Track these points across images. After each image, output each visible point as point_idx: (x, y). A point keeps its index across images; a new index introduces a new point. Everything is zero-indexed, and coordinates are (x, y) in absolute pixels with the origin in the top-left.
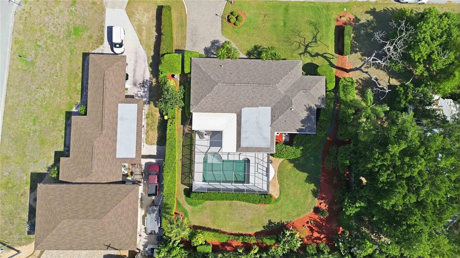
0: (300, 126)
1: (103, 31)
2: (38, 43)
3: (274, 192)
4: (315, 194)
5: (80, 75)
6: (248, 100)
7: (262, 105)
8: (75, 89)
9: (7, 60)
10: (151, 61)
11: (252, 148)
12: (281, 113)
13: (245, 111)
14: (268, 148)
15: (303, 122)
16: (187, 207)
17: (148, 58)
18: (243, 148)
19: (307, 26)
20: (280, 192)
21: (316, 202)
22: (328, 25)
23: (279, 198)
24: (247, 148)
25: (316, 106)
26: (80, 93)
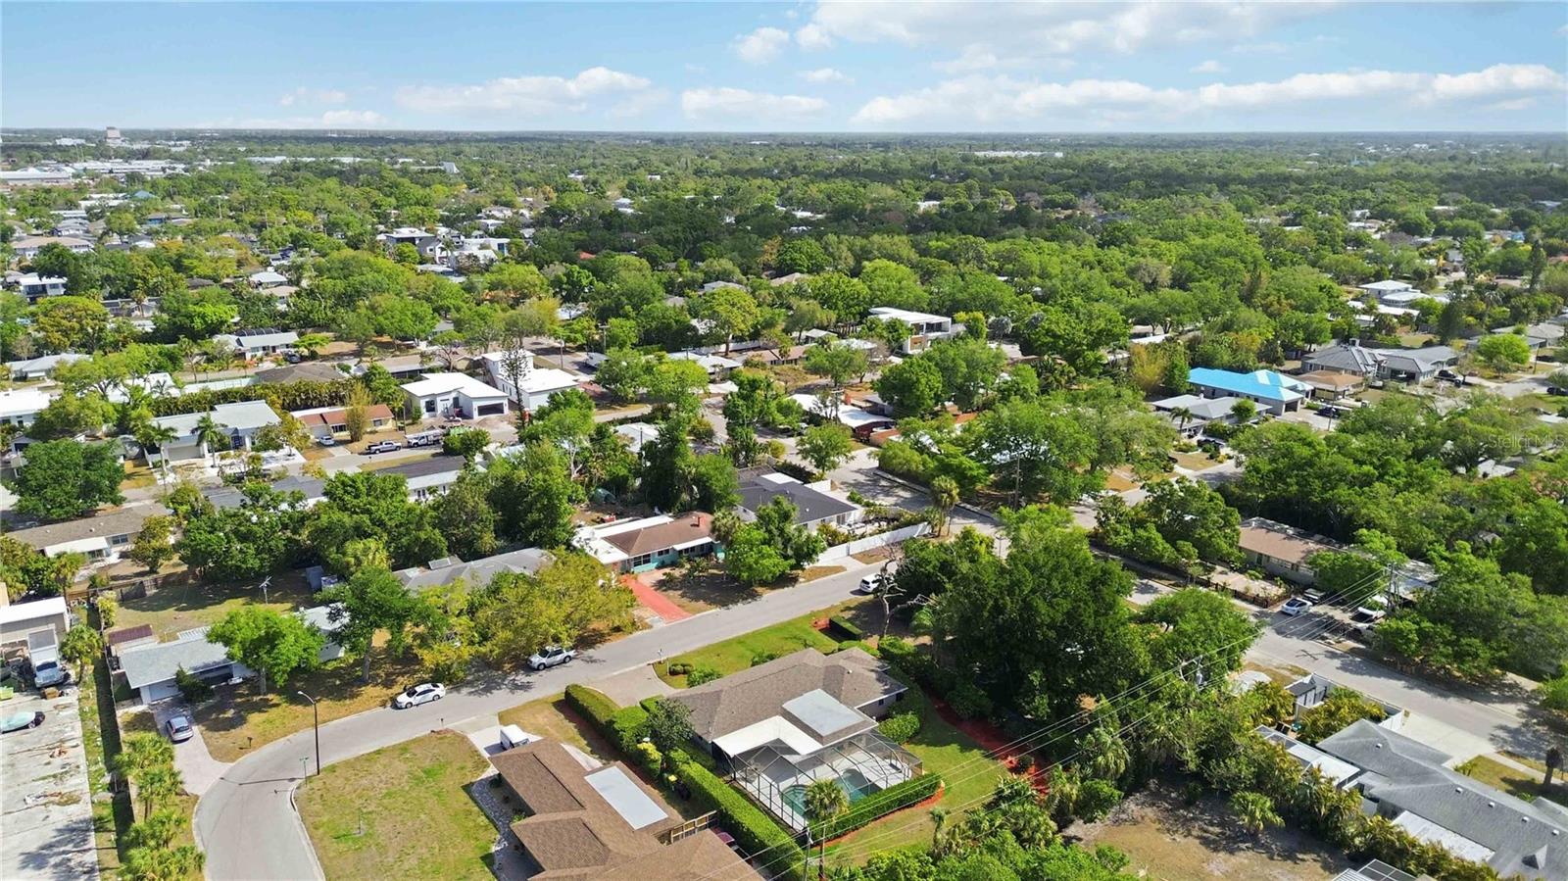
0: (880, 687)
1: (479, 755)
2: (365, 810)
4: (993, 757)
5: (476, 809)
6: (782, 692)
7: (806, 691)
8: (478, 826)
9: (309, 855)
10: (589, 749)
11: (841, 731)
12: (840, 682)
13: (788, 706)
14: (861, 724)
15: (878, 680)
17: (581, 748)
18: (827, 736)
19: (783, 642)
21: (1004, 764)
22: (809, 633)
24: (834, 734)
26: (491, 826)
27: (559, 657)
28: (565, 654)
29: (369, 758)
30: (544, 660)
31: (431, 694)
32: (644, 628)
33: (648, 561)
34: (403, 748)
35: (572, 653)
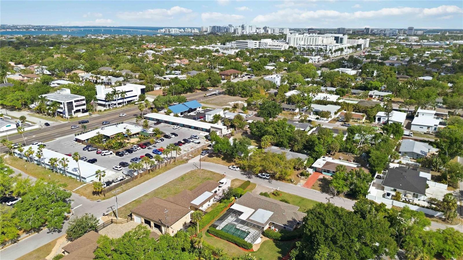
0: (285, 223)
2: (192, 177)
3: (255, 248)
4: (280, 259)
6: (264, 206)
7: (269, 210)
9: (177, 177)
13: (260, 210)
14: (263, 224)
15: (288, 222)
16: (204, 236)
18: (250, 220)
20: (258, 250)
23: (256, 252)
24: (252, 220)
25: (299, 221)
27: (264, 177)
28: (265, 177)
29: (208, 171)
30: (260, 175)
31: (235, 169)
32: (294, 184)
33: (329, 173)
34: (214, 173)
35: (267, 177)
